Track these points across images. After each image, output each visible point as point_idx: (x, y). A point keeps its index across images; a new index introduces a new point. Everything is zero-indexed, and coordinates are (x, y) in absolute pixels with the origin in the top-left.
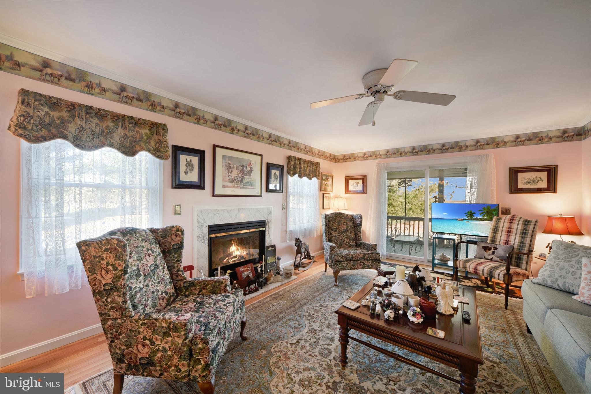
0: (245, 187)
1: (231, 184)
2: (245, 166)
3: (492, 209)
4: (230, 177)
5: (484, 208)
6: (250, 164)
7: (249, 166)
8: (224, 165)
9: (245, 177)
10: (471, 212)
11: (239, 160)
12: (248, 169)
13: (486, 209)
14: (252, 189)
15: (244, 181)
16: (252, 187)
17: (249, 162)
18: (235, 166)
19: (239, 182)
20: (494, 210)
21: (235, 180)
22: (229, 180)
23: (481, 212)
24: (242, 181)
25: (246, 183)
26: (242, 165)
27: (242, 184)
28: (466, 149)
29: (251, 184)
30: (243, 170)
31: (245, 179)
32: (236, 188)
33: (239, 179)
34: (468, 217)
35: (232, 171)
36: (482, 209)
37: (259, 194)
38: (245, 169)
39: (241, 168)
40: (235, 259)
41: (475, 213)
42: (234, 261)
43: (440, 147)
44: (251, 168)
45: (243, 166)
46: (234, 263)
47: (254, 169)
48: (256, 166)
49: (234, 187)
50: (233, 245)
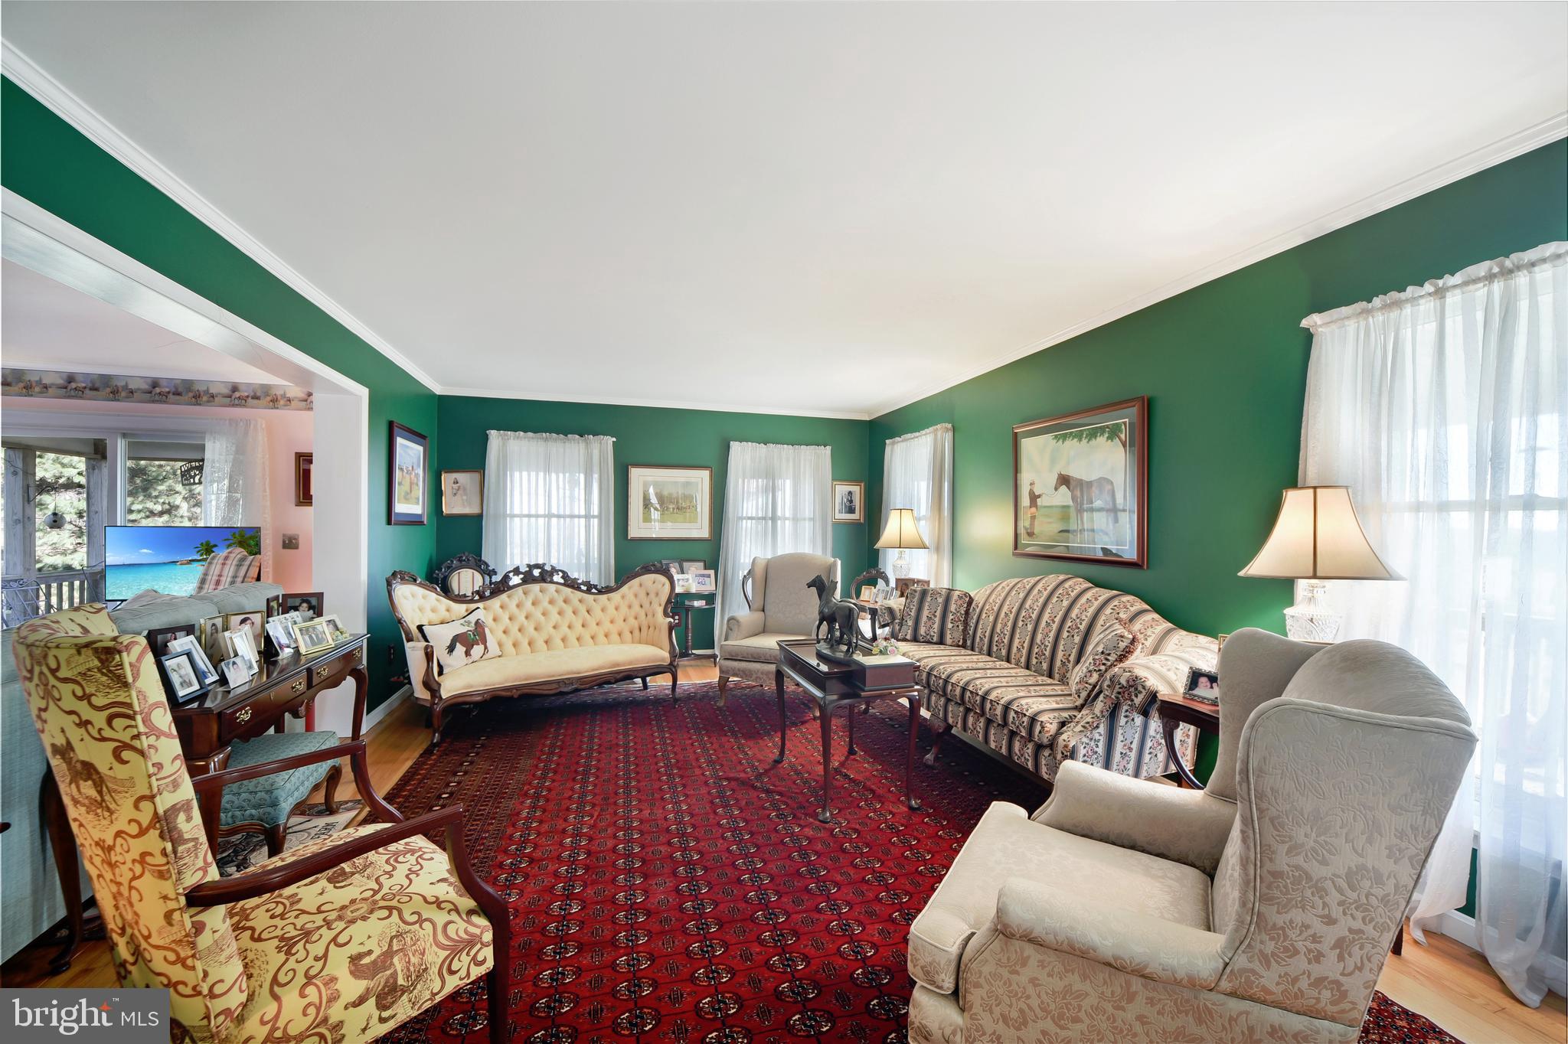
3: (248, 536)
5: (234, 534)
10: (208, 544)
13: (237, 536)
20: (251, 538)
23: (228, 543)
28: (208, 402)
34: (202, 555)
36: (230, 537)
41: (215, 546)
43: (145, 386)
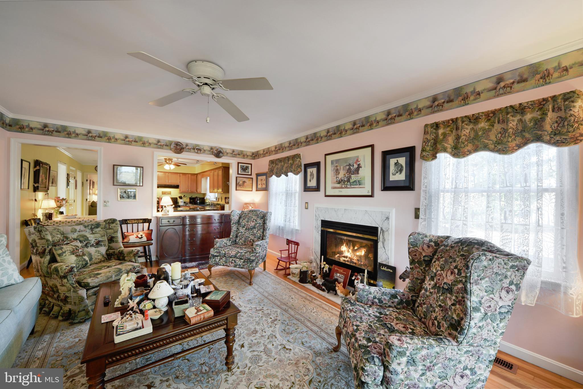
0: (352, 186)
1: (338, 185)
2: (352, 164)
4: (337, 178)
6: (357, 161)
7: (356, 163)
8: (333, 168)
9: (352, 176)
11: (345, 160)
12: (356, 166)
14: (361, 188)
15: (351, 181)
16: (360, 186)
17: (356, 160)
18: (342, 167)
19: (346, 182)
21: (342, 180)
22: (337, 181)
24: (348, 181)
25: (353, 182)
26: (348, 164)
27: (349, 183)
29: (359, 183)
30: (350, 169)
31: (352, 178)
32: (343, 188)
33: (345, 180)
35: (339, 173)
37: (370, 194)
38: (352, 168)
39: (348, 167)
40: (345, 259)
42: (345, 260)
44: (359, 165)
45: (350, 165)
46: (344, 262)
47: (362, 165)
48: (364, 161)
49: (342, 188)
50: (344, 245)
